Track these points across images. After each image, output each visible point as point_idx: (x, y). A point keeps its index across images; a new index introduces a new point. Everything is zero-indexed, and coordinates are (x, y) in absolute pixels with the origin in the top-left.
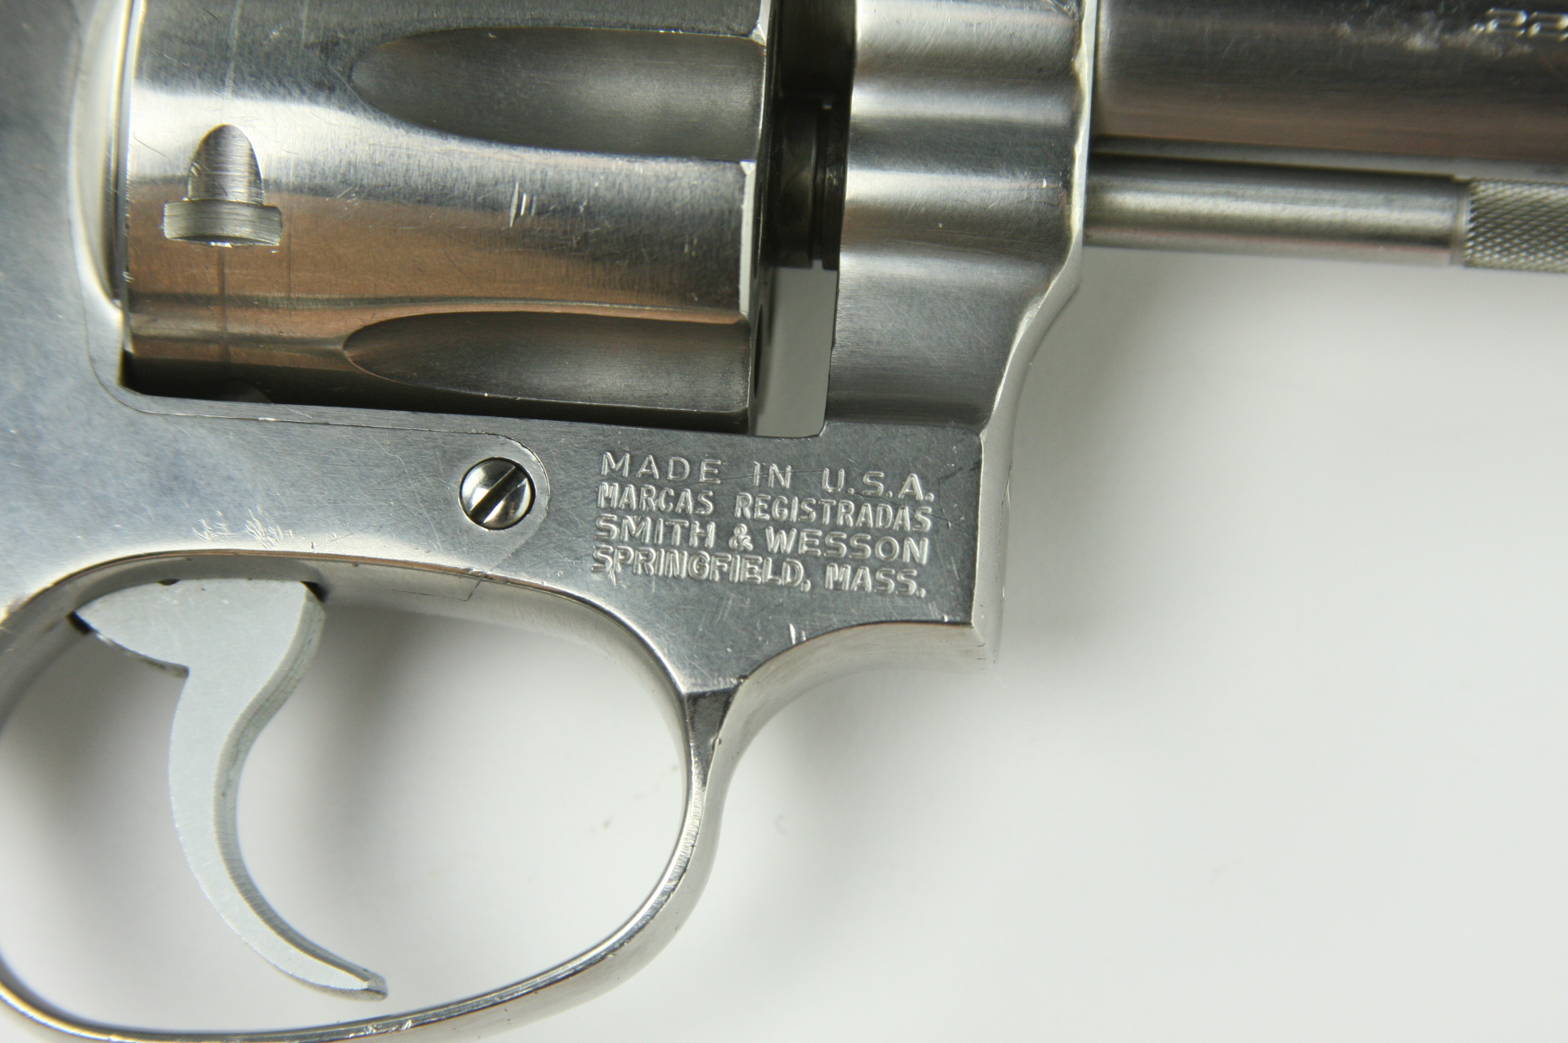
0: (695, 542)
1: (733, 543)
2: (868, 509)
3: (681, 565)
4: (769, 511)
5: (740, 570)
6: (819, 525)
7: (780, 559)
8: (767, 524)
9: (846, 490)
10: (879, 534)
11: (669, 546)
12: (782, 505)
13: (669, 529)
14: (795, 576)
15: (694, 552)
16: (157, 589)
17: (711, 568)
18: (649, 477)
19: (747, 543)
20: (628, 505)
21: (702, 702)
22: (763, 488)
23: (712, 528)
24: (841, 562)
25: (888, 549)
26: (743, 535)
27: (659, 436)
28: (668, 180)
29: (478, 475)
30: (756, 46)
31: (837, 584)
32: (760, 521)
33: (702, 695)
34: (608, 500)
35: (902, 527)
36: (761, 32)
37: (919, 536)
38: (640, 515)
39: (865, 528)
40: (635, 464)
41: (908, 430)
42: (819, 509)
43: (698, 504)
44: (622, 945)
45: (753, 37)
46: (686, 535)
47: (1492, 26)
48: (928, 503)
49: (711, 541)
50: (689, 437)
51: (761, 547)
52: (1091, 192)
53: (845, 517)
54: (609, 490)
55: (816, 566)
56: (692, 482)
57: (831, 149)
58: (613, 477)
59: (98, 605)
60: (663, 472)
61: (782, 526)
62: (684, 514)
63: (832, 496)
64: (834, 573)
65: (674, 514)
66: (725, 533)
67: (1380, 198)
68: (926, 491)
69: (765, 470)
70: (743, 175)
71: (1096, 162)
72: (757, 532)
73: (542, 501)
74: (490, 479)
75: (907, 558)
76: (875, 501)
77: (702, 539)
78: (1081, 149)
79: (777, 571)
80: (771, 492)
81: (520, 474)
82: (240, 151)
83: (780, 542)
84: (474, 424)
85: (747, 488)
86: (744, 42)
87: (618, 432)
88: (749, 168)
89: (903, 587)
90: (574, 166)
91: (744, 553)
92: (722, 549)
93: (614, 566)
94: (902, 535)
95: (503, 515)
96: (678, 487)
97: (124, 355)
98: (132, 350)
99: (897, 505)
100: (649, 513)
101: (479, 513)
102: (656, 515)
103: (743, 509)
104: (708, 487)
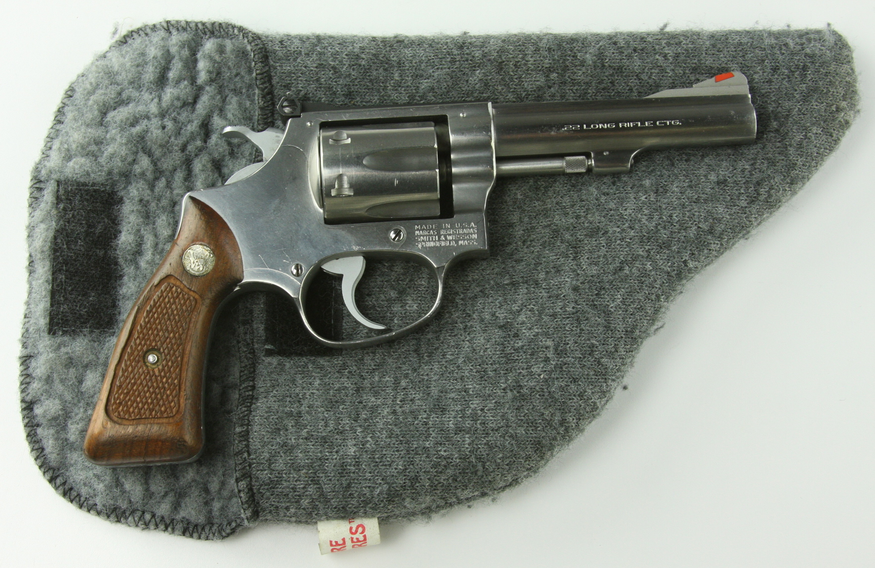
1: (441, 239)
2: (465, 230)
3: (432, 244)
4: (447, 232)
5: (443, 244)
6: (456, 234)
7: (450, 241)
8: (447, 235)
9: (460, 227)
10: (469, 234)
11: (429, 241)
12: (449, 231)
13: (429, 238)
14: (453, 244)
15: (434, 241)
16: (335, 261)
17: (438, 244)
18: (424, 229)
19: (444, 239)
20: (421, 234)
21: (439, 268)
22: (445, 228)
23: (437, 237)
24: (461, 240)
25: (469, 237)
26: (443, 238)
27: (425, 221)
28: (423, 175)
29: (392, 232)
30: (435, 148)
32: (445, 234)
34: (417, 234)
35: (471, 232)
36: (436, 146)
37: (475, 234)
38: (423, 236)
39: (465, 233)
40: (421, 227)
42: (456, 231)
43: (434, 233)
46: (432, 239)
47: (566, 129)
48: (475, 227)
49: (437, 239)
50: (430, 221)
51: (446, 239)
52: (497, 167)
53: (461, 232)
54: (417, 232)
55: (457, 242)
56: (432, 229)
57: (448, 163)
58: (418, 230)
59: (324, 264)
60: (427, 227)
61: (450, 235)
62: (431, 235)
63: (458, 228)
64: (460, 242)
65: (429, 235)
66: (439, 238)
67: (549, 162)
68: (475, 225)
69: (445, 225)
70: (437, 173)
71: (497, 161)
72: (445, 236)
73: (405, 236)
74: (395, 233)
75: (473, 238)
76: (466, 228)
77: (435, 239)
78: (494, 159)
79: (450, 243)
80: (447, 229)
81: (400, 231)
82: (345, 179)
83: (450, 238)
84: (391, 223)
85: (442, 229)
86: (433, 148)
87: (417, 221)
88: (437, 170)
89: (473, 243)
90: (405, 174)
91: (443, 240)
92: (439, 240)
93: (420, 246)
94: (472, 234)
95: (398, 239)
96: (430, 230)
97: (324, 218)
98: (326, 217)
99: (470, 229)
100: (425, 235)
101: (394, 239)
102: (426, 236)
103: (442, 233)
104: (435, 229)
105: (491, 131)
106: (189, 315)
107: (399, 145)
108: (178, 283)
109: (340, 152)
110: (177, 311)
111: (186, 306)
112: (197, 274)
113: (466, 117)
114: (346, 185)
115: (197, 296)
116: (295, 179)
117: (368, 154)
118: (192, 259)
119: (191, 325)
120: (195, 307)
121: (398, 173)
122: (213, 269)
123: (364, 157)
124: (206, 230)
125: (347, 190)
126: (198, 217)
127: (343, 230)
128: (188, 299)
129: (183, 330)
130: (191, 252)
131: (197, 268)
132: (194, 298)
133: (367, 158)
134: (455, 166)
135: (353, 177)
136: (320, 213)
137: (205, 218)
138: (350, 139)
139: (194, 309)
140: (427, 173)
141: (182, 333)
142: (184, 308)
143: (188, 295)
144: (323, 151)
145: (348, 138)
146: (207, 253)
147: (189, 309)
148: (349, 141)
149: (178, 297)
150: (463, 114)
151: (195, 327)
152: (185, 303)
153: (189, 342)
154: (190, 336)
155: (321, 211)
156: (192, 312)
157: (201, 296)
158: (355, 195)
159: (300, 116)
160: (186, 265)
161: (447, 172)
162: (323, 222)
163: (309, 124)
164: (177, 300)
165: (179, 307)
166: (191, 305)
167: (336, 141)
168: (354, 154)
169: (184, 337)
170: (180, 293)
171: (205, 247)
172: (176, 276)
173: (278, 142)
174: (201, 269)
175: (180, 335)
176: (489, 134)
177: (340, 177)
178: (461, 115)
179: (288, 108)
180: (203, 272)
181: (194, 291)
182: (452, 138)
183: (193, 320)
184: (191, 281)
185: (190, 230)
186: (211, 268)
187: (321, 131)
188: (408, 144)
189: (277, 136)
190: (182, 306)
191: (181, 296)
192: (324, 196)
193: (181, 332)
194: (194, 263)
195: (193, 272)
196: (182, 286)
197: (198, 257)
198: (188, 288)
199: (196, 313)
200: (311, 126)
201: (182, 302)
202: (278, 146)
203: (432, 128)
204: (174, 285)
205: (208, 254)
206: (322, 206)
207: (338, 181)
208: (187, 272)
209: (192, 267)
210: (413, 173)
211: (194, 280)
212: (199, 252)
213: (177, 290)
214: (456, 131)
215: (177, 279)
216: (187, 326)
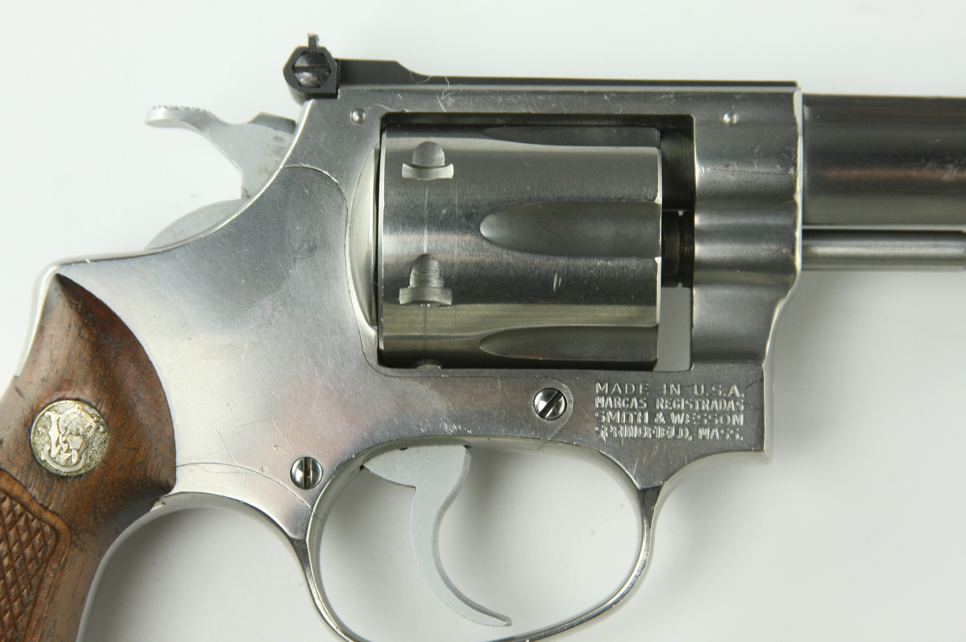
0: (639, 421)
1: (656, 421)
2: (715, 402)
3: (635, 432)
4: (671, 405)
5: (660, 433)
6: (694, 410)
7: (677, 427)
8: (671, 411)
9: (704, 394)
10: (723, 413)
11: (628, 424)
12: (677, 403)
13: (628, 417)
14: (685, 434)
15: (639, 426)
16: (397, 453)
17: (648, 433)
18: (617, 393)
19: (663, 420)
20: (608, 406)
21: (648, 492)
22: (668, 396)
23: (647, 415)
24: (705, 427)
25: (725, 420)
26: (660, 417)
27: (620, 374)
28: (623, 268)
29: (540, 395)
30: (656, 205)
31: (704, 437)
32: (668, 410)
33: (648, 489)
34: (600, 404)
35: (731, 409)
36: (659, 200)
37: (738, 412)
38: (614, 410)
39: (714, 411)
40: (610, 387)
41: (730, 365)
42: (694, 403)
43: (639, 404)
44: (619, 601)
45: (656, 201)
46: (635, 417)
48: (741, 398)
49: (647, 420)
50: (633, 374)
51: (669, 423)
52: (804, 248)
53: (705, 406)
54: (600, 400)
55: (693, 430)
56: (636, 394)
57: (686, 238)
58: (601, 394)
59: (372, 461)
60: (623, 391)
61: (678, 412)
62: (634, 409)
63: (699, 397)
64: (702, 432)
65: (629, 409)
66: (652, 416)
68: (740, 393)
69: (668, 389)
70: (656, 264)
71: (806, 234)
72: (667, 415)
73: (571, 406)
74: (545, 398)
75: (734, 423)
76: (718, 398)
77: (643, 420)
78: (798, 234)
79: (677, 432)
80: (671, 397)
81: (560, 394)
82: (434, 265)
83: (677, 419)
84: (538, 373)
85: (661, 395)
86: (651, 203)
87: (602, 373)
88: (658, 260)
89: (733, 436)
90: (581, 263)
91: (662, 425)
92: (652, 423)
93: (604, 435)
94: (731, 413)
95: (554, 414)
96: (630, 396)
97: (379, 350)
98: (382, 347)
99: (728, 400)
100: (618, 409)
101: (543, 413)
102: (621, 410)
103: (660, 405)
104: (643, 396)
105: (795, 165)
106: (38, 570)
107: (570, 189)
108: (17, 490)
109: (427, 197)
110: (11, 559)
111: (33, 548)
112: (64, 471)
113: (739, 124)
114: (435, 282)
115: (60, 525)
116: (312, 249)
117: (493, 209)
118: (54, 433)
119: (43, 594)
120: (54, 550)
121: (562, 261)
122: (104, 461)
123: (483, 218)
124: (91, 366)
125: (438, 291)
126: (74, 330)
127: (421, 383)
128: (38, 531)
129: (23, 605)
130: (54, 416)
131: (64, 457)
132: (53, 528)
133: (490, 219)
134: (702, 242)
135: (453, 264)
136: (369, 338)
137: (91, 334)
138: (451, 166)
139: (51, 554)
140: (632, 264)
141: (20, 614)
142: (28, 552)
143: (40, 519)
144: (386, 195)
145: (447, 164)
146: (91, 422)
147: (40, 555)
148: (449, 172)
149: (14, 523)
150: (731, 115)
151: (52, 599)
152: (30, 540)
153: (34, 634)
154: (38, 621)
155: (372, 332)
156: (46, 561)
157: (69, 526)
158: (453, 303)
159: (334, 96)
160: (39, 448)
161: (682, 254)
162: (374, 360)
163: (355, 116)
164: (12, 533)
165: (15, 549)
166: (46, 545)
167: (420, 169)
168: (461, 206)
169: (22, 622)
170: (21, 515)
171: (87, 407)
172: (13, 472)
173: (280, 152)
174: (74, 460)
175: (14, 618)
176: (792, 171)
177: (422, 260)
178: (726, 118)
179: (306, 74)
180: (80, 466)
181: (53, 513)
182: (700, 172)
183: (48, 581)
184: (49, 489)
185: (53, 362)
186: (98, 457)
187: (384, 136)
188: (593, 189)
189: (276, 138)
190: (22, 547)
191: (21, 523)
192: (381, 294)
193: (16, 611)
194: (57, 443)
195: (55, 466)
196: (26, 499)
197: (68, 432)
198: (41, 505)
199: (55, 566)
200: (361, 121)
201: (24, 537)
202: (278, 163)
203: (653, 150)
204: (8, 494)
205: (94, 425)
206: (375, 319)
207: (418, 270)
208: (39, 465)
209: (54, 453)
210: (600, 263)
211: (57, 486)
212: (72, 417)
213: (12, 507)
214: (711, 157)
215: (15, 479)
216: (32, 597)
